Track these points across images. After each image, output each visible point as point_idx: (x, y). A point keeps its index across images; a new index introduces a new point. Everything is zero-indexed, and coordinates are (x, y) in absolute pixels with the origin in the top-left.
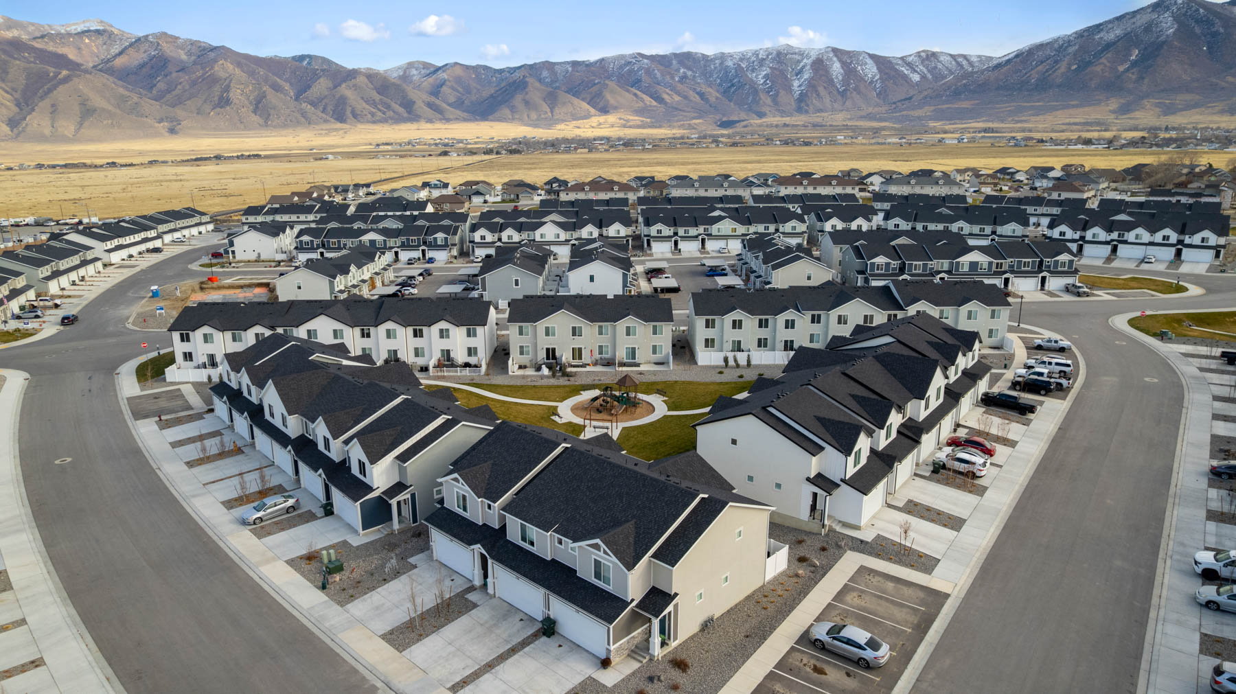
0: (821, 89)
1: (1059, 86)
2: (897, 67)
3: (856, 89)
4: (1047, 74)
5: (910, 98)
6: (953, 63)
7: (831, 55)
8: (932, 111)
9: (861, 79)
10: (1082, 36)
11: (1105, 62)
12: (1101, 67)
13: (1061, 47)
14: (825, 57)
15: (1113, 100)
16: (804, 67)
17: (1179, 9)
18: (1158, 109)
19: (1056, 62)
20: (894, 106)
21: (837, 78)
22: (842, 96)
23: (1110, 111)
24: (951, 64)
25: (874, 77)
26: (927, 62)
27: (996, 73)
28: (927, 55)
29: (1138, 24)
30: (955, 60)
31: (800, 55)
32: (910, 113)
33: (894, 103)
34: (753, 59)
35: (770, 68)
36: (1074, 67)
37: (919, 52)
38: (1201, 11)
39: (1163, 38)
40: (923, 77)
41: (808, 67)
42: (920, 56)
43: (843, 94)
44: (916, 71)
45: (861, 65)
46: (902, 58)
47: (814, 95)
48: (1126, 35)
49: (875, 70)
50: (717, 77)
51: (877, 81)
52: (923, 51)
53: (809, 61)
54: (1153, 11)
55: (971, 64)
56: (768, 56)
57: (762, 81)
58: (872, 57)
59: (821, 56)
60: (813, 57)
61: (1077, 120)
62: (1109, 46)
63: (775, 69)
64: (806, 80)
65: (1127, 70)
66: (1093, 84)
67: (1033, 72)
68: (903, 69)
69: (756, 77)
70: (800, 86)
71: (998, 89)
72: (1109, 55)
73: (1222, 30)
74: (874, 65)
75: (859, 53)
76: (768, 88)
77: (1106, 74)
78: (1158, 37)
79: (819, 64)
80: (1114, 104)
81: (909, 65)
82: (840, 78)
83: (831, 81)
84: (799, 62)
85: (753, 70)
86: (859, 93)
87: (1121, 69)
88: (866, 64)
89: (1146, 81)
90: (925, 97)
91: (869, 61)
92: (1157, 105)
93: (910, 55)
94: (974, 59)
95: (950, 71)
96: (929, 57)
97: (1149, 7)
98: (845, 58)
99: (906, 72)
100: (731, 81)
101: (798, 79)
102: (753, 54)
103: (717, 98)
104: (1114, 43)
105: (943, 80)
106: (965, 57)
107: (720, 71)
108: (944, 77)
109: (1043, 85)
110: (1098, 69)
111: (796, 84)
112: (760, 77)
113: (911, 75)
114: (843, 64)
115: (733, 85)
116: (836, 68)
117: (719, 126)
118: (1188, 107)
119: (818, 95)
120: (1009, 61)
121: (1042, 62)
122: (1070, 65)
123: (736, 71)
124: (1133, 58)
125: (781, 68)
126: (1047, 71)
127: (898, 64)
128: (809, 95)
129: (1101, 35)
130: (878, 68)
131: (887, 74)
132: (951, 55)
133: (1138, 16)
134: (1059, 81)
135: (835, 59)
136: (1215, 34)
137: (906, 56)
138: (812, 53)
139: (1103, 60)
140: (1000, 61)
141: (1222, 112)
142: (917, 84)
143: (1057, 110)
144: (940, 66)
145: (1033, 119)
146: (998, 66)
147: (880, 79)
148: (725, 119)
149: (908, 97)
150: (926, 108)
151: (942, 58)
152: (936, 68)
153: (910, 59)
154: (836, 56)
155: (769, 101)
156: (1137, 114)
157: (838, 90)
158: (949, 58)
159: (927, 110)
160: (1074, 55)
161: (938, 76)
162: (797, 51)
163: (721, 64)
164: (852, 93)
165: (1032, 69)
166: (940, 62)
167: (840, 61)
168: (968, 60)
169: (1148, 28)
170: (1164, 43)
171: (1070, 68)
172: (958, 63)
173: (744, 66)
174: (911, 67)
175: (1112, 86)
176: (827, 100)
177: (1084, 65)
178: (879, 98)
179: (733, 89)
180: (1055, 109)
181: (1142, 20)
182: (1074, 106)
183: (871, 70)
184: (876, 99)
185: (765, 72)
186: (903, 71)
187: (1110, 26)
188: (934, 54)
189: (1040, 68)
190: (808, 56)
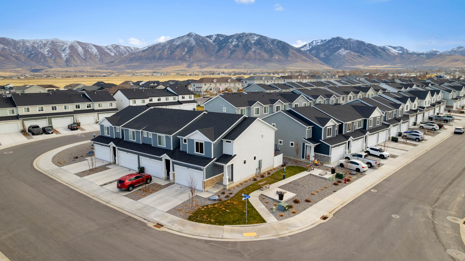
0: (75, 57)
1: (166, 58)
2: (105, 50)
3: (90, 58)
4: (161, 54)
5: (113, 62)
6: (125, 49)
7: (77, 44)
8: (124, 66)
9: (91, 54)
10: (169, 43)
11: (178, 51)
12: (178, 52)
13: (163, 46)
14: (74, 45)
15: (184, 63)
16: (65, 48)
17: (194, 37)
18: (199, 67)
19: (163, 50)
20: (108, 64)
21: (81, 53)
22: (85, 60)
23: (185, 67)
24: (124, 50)
25: (96, 53)
26: (116, 49)
27: (144, 53)
28: (115, 46)
29: (185, 40)
30: (126, 48)
31: (62, 43)
32: (116, 67)
33: (107, 63)
34: (40, 43)
35: (50, 48)
36: (169, 52)
37: (112, 45)
38: (200, 38)
39: (193, 45)
40: (115, 54)
41: (68, 48)
42: (113, 46)
43: (85, 59)
44: (113, 52)
45: (90, 49)
46: (106, 47)
47: (73, 60)
48: (182, 43)
49: (96, 51)
50: (23, 50)
51: (98, 55)
52: (114, 45)
53: (68, 46)
54: (188, 37)
55: (132, 50)
56: (47, 42)
57: (47, 53)
58: (94, 46)
59: (72, 44)
60: (69, 45)
61: (177, 70)
62: (178, 46)
63: (52, 48)
64: (67, 53)
65: (185, 54)
66: (177, 58)
67: (157, 53)
68: (107, 51)
69: (43, 51)
70: (65, 56)
71: (146, 59)
72: (179, 49)
73: (207, 44)
74: (96, 49)
75: (88, 44)
76: (51, 56)
77: (179, 55)
78: (191, 45)
79: (72, 47)
80: (185, 65)
81: (109, 49)
82: (83, 53)
83: (78, 55)
84: (63, 46)
85: (41, 48)
86: (92, 59)
87: (184, 54)
88: (92, 48)
89: (192, 58)
90: (120, 61)
91: (93, 47)
92: (198, 65)
93: (109, 46)
94: (133, 48)
95: (125, 52)
96: (117, 47)
97: (186, 35)
98: (83, 45)
99: (109, 52)
100: (30, 52)
101: (64, 53)
102: (40, 41)
103: (25, 59)
104: (179, 46)
105: (123, 56)
106: (129, 47)
107: (23, 48)
108: (123, 55)
109: (161, 58)
110: (177, 53)
111: (63, 55)
112: (45, 51)
113: (111, 53)
114: (83, 48)
115: (32, 54)
116: (80, 49)
117: (31, 71)
118: (206, 66)
119: (74, 60)
120: (147, 49)
121: (159, 50)
122: (168, 52)
123: (32, 48)
124: (186, 50)
125: (55, 48)
126: (161, 53)
127: (105, 49)
128: (70, 59)
129: (175, 43)
130: (97, 50)
131: (101, 52)
132: (124, 46)
133: (184, 38)
134: (166, 57)
135: (79, 46)
136: (205, 45)
137: (107, 46)
138: (68, 43)
139: (177, 51)
140: (143, 49)
141: (215, 68)
142: (114, 57)
143: (169, 66)
144: (121, 50)
145: (163, 69)
146: (143, 51)
147: (99, 54)
148: (33, 68)
149: (112, 61)
150: (122, 65)
151: (121, 48)
152: (119, 51)
153: (109, 47)
154: (79, 45)
155: (52, 61)
156: (193, 68)
157: (82, 58)
158: (123, 48)
159: (122, 66)
160: (168, 48)
161: (121, 54)
162: (61, 41)
163: (24, 44)
164: (88, 59)
165: (156, 53)
166: (121, 49)
167: (81, 47)
168: (130, 49)
169: (188, 41)
170: (193, 46)
171: (168, 53)
172: (127, 50)
173: (36, 46)
174: (110, 50)
175: (182, 59)
176: (79, 62)
177: (172, 52)
178: (100, 61)
179: (32, 56)
180: (168, 66)
181: (186, 39)
182: (173, 65)
183: (95, 51)
184: (99, 62)
185: (48, 49)
186: (107, 52)
187: (176, 40)
188: (118, 46)
189: (158, 52)
190: (67, 44)
